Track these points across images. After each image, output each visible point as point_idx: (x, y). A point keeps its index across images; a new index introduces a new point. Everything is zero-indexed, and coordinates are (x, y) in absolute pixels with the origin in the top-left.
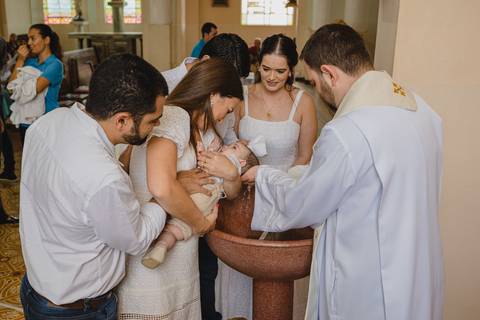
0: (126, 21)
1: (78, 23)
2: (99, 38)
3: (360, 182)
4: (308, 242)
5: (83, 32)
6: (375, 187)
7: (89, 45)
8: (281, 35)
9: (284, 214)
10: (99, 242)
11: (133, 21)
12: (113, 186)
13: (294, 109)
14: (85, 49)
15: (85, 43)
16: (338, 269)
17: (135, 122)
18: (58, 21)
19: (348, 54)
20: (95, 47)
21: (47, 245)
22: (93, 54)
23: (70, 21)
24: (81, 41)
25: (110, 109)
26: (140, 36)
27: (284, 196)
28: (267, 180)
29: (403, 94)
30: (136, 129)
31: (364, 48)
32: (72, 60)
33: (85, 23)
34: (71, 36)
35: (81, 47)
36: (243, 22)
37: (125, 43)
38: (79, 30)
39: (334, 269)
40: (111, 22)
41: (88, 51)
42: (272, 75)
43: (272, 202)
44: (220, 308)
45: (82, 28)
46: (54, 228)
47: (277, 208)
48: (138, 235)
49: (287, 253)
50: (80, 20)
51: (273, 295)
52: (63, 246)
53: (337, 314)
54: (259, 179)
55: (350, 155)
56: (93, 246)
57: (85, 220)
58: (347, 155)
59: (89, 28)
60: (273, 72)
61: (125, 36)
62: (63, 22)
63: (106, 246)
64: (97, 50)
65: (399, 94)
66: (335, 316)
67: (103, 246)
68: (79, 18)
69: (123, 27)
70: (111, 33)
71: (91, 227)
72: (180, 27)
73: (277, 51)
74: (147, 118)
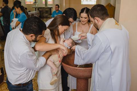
0: (49, 3)
1: (35, 4)
2: (41, 8)
3: (105, 51)
4: (91, 68)
5: (36, 6)
6: (110, 52)
7: (38, 10)
8: (86, 8)
9: (83, 59)
10: (25, 68)
11: (51, 3)
12: (27, 53)
13: (90, 30)
14: (37, 11)
15: (37, 9)
16: (99, 76)
17: (35, 37)
18: (29, 3)
19: (103, 15)
20: (40, 11)
21: (11, 68)
22: (39, 12)
23: (33, 3)
24: (36, 9)
25: (29, 33)
26: (52, 8)
27: (83, 54)
28: (78, 50)
29: (118, 25)
30: (36, 39)
31: (107, 12)
32: (32, 14)
33: (37, 4)
34: (33, 7)
35: (36, 11)
36: (82, 4)
37: (48, 9)
38: (35, 6)
39: (98, 76)
40: (44, 3)
41: (38, 12)
42: (83, 19)
43: (80, 56)
44: (69, 86)
45: (36, 5)
46: (12, 64)
47: (81, 58)
48: (36, 66)
49: (85, 71)
50: (36, 3)
51: (82, 83)
52: (15, 69)
53: (98, 89)
54: (76, 49)
55: (103, 43)
56: (23, 69)
57: (20, 62)
58: (102, 43)
59: (38, 5)
60: (83, 18)
61: (48, 7)
62: (31, 3)
63: (27, 69)
64: (40, 12)
65: (117, 25)
66: (98, 90)
67: (26, 69)
68: (35, 2)
69: (48, 5)
70: (44, 7)
71: (21, 64)
72: (63, 5)
73: (85, 12)
74: (39, 36)
